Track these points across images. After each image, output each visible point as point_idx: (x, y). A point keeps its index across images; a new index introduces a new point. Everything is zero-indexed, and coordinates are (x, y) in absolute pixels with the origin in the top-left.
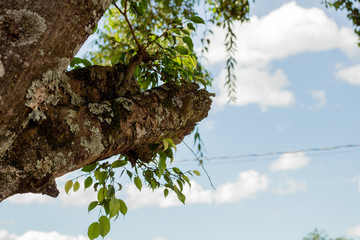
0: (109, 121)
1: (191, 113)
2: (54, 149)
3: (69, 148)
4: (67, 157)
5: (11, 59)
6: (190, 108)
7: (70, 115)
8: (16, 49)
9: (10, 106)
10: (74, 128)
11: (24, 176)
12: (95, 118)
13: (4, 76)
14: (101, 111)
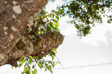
0: (35, 41)
1: (58, 42)
2: (18, 49)
3: (23, 50)
4: (22, 53)
5: (24, 7)
6: (58, 40)
7: (23, 38)
8: (26, 4)
9: (22, 25)
10: (25, 42)
11: (9, 58)
12: (31, 40)
13: (21, 13)
14: (32, 38)
